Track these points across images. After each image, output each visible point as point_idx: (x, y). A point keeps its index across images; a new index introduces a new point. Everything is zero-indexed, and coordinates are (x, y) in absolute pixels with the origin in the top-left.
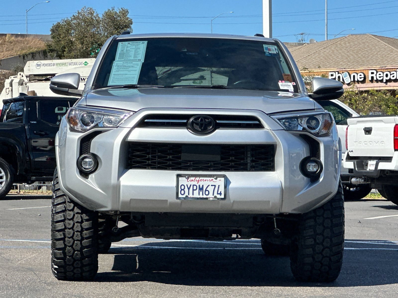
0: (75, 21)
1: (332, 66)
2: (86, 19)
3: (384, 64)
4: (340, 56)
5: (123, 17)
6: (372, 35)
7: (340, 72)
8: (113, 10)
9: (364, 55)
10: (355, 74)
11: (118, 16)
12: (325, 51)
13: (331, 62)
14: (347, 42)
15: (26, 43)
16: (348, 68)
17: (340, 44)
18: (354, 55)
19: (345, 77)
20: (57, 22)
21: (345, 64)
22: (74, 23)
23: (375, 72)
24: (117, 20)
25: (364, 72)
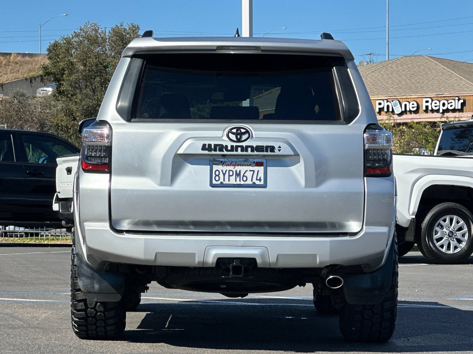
0: (76, 39)
1: (380, 93)
2: (89, 36)
3: (441, 91)
4: (391, 81)
5: (134, 35)
6: (429, 57)
7: (389, 100)
8: (122, 26)
9: (418, 80)
10: (407, 103)
11: (128, 33)
12: (373, 76)
13: (380, 88)
14: (399, 65)
15: (34, 64)
16: (399, 95)
17: (391, 67)
18: (407, 80)
19: (395, 106)
20: (54, 41)
21: (395, 90)
22: (75, 41)
23: (430, 100)
24: (126, 37)
25: (418, 100)
